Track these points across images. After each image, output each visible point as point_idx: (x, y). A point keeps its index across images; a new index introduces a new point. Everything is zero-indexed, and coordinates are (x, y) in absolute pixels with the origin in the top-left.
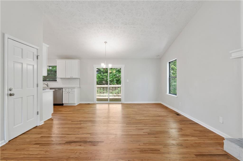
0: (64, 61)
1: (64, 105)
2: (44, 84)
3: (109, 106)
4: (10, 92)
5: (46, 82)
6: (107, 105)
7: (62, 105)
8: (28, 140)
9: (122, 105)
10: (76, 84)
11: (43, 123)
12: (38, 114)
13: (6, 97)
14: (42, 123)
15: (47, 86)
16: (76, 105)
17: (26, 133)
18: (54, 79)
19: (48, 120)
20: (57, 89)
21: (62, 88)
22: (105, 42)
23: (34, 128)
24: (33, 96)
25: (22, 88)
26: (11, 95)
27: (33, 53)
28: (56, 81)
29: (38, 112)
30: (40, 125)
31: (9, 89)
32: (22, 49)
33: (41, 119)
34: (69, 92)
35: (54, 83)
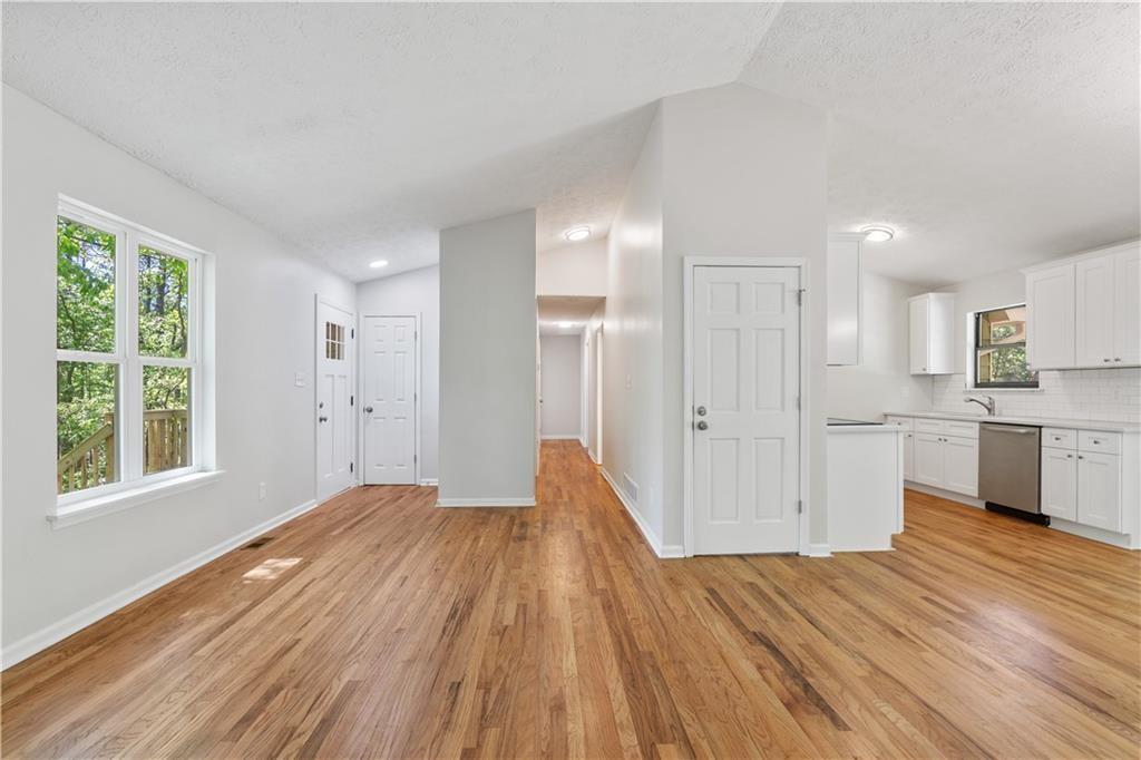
1: (1051, 525)
2: (972, 400)
4: (699, 419)
7: (1043, 520)
11: (828, 555)
12: (800, 511)
14: (820, 551)
15: (987, 412)
17: (748, 559)
19: (862, 554)
20: (1023, 430)
21: (1040, 427)
23: (784, 555)
24: (782, 439)
25: (738, 409)
26: (702, 427)
27: (783, 284)
28: (1036, 385)
29: (800, 503)
30: (811, 556)
31: (696, 410)
32: (738, 284)
33: (818, 534)
34: (1080, 454)
35: (1023, 397)
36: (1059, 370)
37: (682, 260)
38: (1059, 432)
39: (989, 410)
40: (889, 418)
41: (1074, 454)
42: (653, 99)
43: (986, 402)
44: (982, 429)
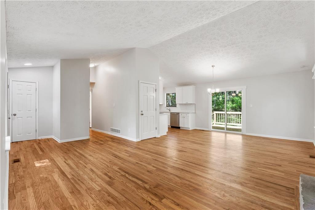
0: (181, 88)
1: (181, 128)
2: (167, 109)
3: (226, 135)
4: (142, 113)
5: (169, 108)
6: (224, 134)
7: (179, 128)
8: (149, 142)
9: (242, 137)
10: (191, 109)
12: (156, 129)
13: (140, 115)
14: (159, 136)
15: (170, 111)
16: (190, 130)
18: (174, 105)
19: (164, 136)
20: (176, 114)
21: (179, 113)
22: (212, 66)
23: (154, 138)
24: (154, 116)
25: (147, 111)
26: (142, 114)
27: (153, 88)
28: (176, 106)
29: (156, 128)
31: (141, 111)
32: (147, 87)
33: (159, 133)
36: (180, 104)
37: (139, 81)
38: (181, 114)
42: (134, 47)
44: (171, 114)
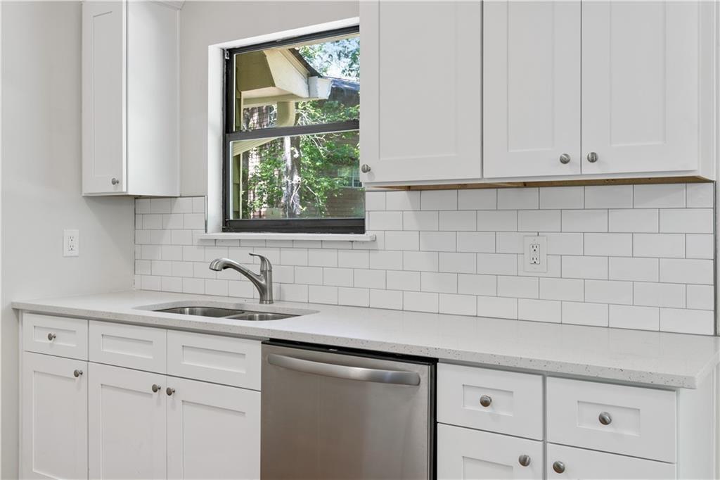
21: (432, 362)
34: (554, 455)
35: (328, 257)
36: (409, 188)
39: (262, 290)
40: (26, 317)
41: (534, 452)
43: (255, 269)
